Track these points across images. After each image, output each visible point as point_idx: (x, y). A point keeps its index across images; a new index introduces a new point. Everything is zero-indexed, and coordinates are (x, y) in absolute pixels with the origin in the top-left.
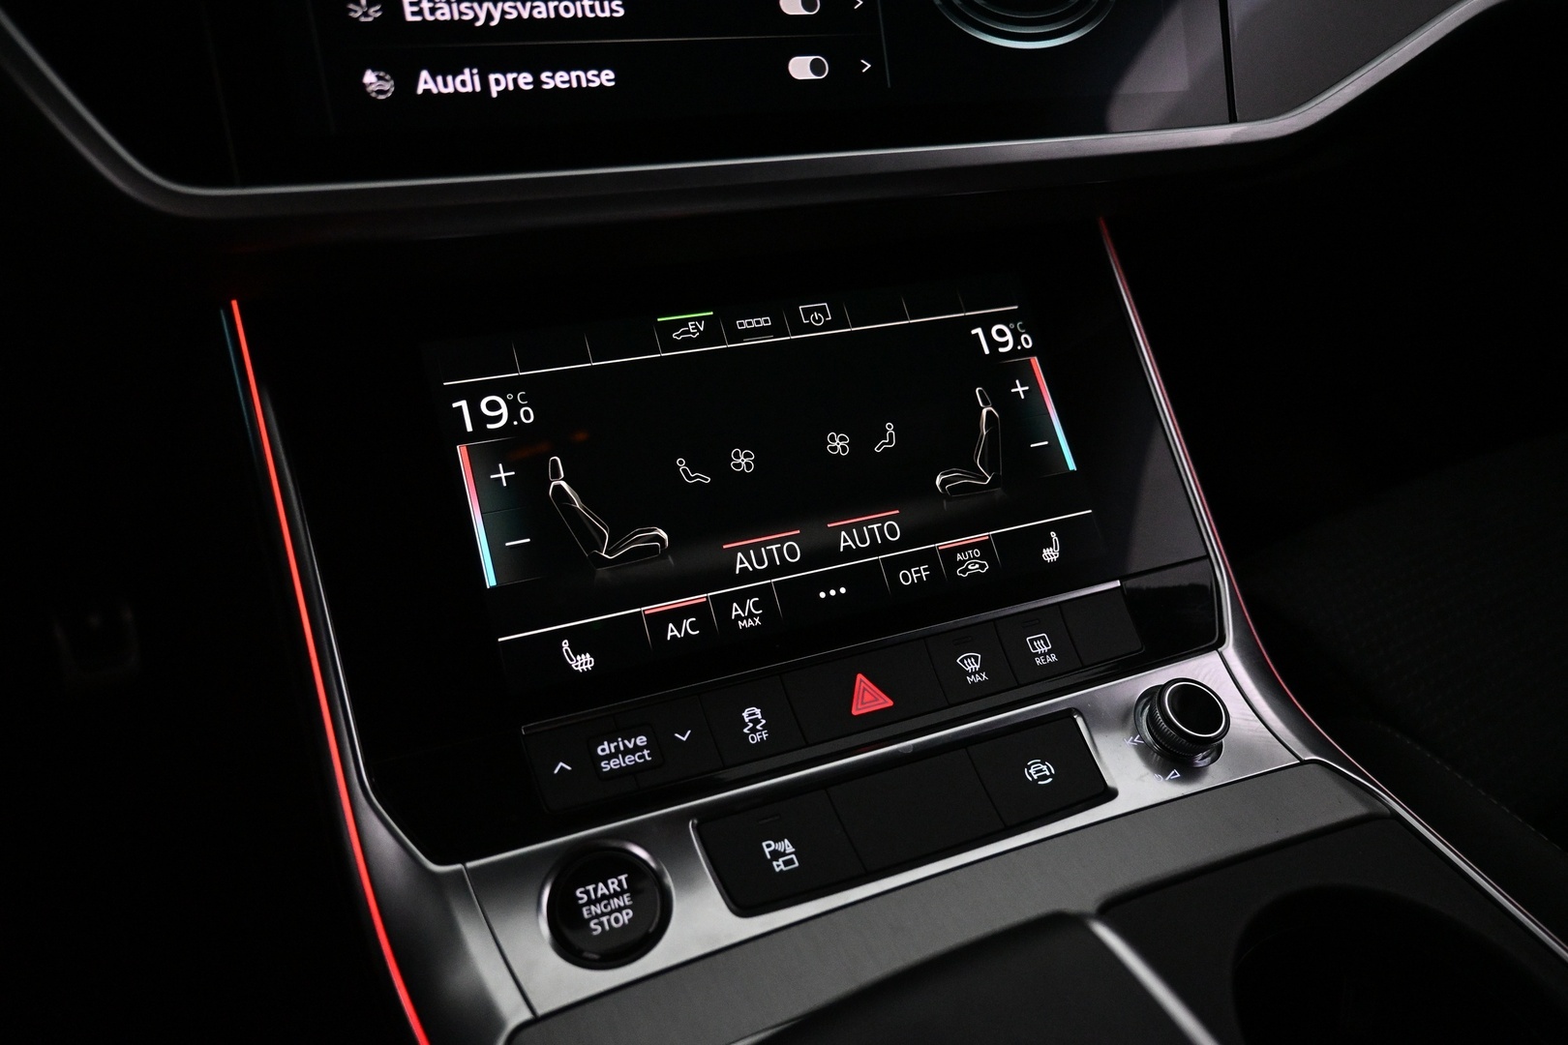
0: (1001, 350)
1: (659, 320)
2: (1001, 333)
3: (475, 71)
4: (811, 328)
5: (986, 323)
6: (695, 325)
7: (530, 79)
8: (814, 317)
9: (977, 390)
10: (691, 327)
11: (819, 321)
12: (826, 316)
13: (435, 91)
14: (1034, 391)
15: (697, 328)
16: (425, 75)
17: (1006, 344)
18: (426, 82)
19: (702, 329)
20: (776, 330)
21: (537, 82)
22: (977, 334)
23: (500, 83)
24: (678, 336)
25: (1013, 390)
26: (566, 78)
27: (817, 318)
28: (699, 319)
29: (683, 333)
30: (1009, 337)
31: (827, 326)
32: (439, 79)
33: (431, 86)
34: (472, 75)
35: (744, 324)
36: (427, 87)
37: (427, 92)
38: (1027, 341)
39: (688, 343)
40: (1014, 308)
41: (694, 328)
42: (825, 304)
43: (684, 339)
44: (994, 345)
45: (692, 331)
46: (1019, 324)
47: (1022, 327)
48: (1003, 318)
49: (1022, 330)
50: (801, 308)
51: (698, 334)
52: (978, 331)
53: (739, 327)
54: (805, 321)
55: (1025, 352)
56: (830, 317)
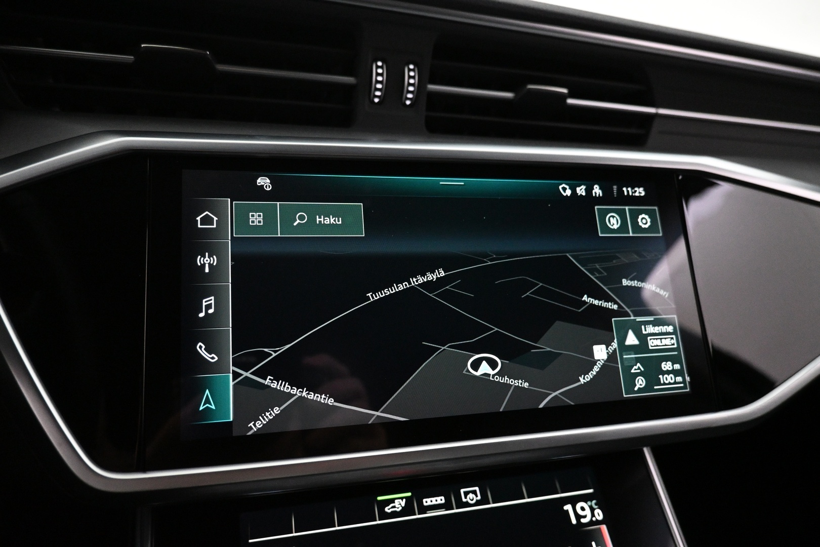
0: (583, 521)
1: (379, 498)
2: (583, 509)
4: (467, 505)
5: (574, 501)
6: (399, 502)
10: (397, 503)
11: (472, 500)
12: (477, 496)
15: (400, 504)
17: (585, 517)
19: (403, 504)
20: (447, 506)
22: (567, 511)
24: (389, 509)
27: (471, 496)
28: (402, 498)
29: (392, 507)
30: (588, 512)
31: (478, 503)
35: (427, 502)
38: (599, 515)
39: (394, 514)
40: (591, 491)
41: (399, 504)
42: (477, 489)
43: (392, 512)
44: (578, 517)
45: (397, 506)
46: (594, 502)
47: (596, 504)
48: (584, 498)
49: (596, 507)
50: (462, 491)
51: (400, 508)
52: (568, 507)
53: (425, 504)
54: (464, 500)
55: (598, 522)
56: (479, 498)
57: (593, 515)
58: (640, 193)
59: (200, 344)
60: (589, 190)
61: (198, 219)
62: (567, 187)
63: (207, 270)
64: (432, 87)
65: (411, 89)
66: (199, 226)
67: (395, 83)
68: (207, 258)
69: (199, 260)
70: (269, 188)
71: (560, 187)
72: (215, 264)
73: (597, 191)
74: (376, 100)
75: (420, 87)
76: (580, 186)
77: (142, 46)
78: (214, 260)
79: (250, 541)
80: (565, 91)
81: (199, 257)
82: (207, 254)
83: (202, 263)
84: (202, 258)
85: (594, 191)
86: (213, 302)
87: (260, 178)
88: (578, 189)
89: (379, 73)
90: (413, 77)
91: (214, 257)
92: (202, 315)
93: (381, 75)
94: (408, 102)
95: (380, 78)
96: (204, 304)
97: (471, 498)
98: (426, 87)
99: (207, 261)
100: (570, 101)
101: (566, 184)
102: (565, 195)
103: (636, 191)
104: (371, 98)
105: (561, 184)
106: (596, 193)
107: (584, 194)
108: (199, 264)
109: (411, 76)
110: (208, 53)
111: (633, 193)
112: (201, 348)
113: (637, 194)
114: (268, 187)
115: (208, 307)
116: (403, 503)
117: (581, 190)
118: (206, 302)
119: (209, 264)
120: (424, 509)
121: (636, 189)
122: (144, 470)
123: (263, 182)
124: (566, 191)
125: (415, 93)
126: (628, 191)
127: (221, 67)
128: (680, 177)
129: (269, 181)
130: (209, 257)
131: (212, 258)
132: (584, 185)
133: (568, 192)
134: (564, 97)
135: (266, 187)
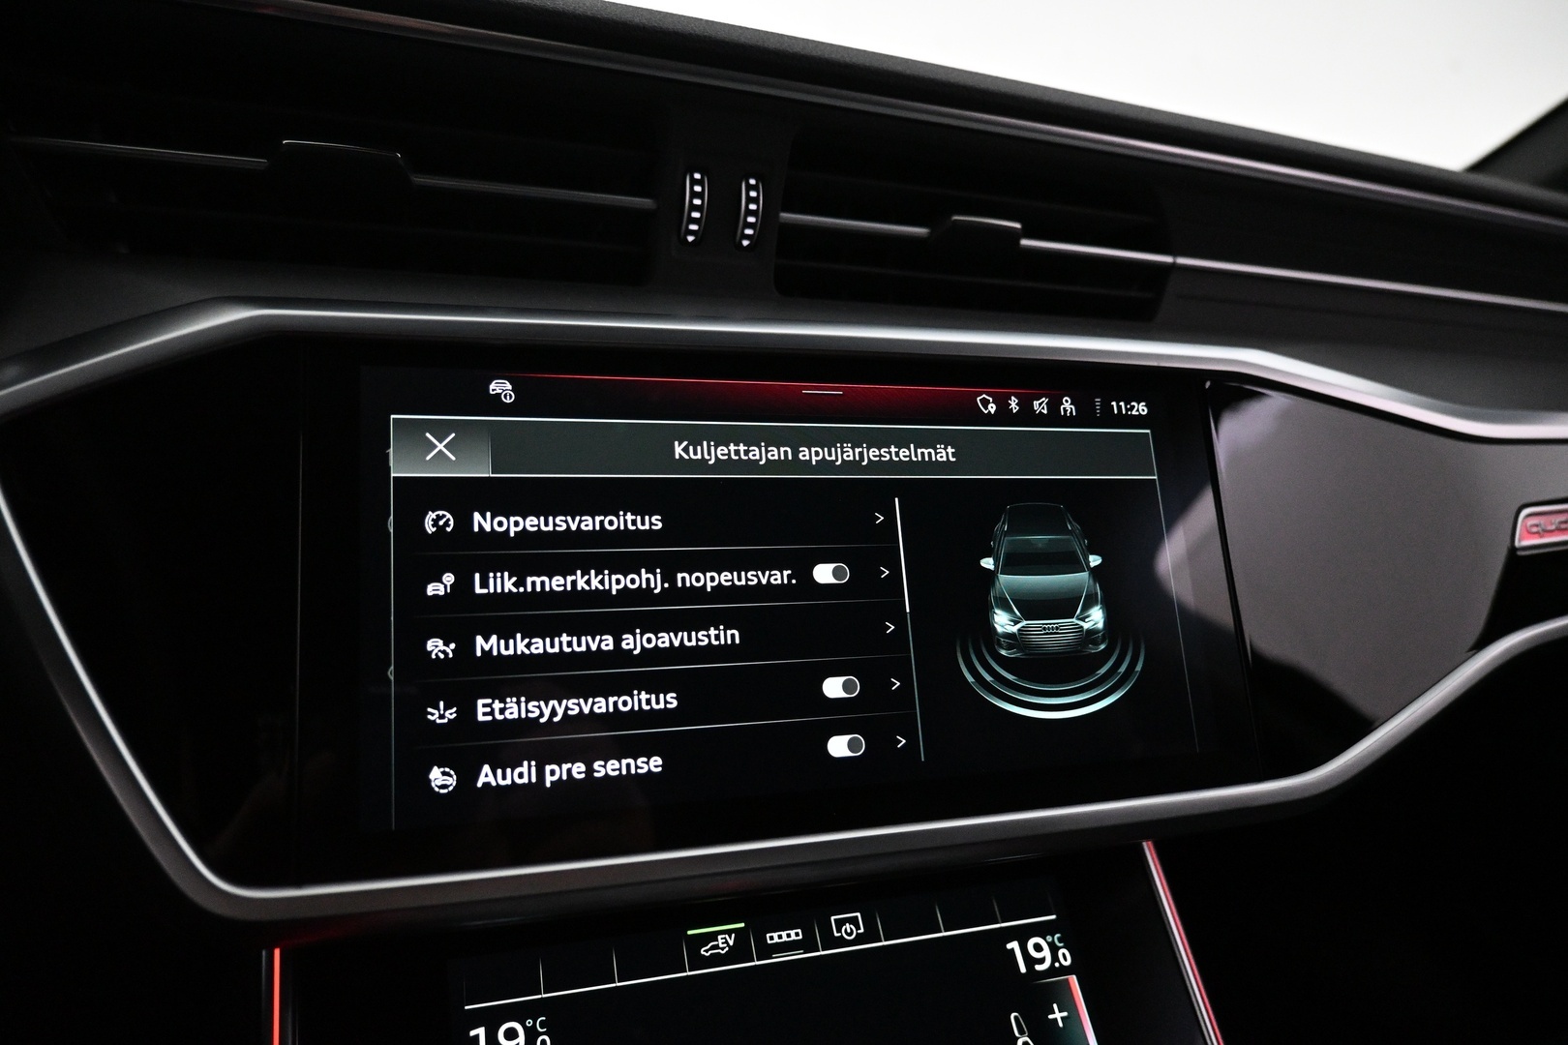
0: (1038, 968)
1: (690, 932)
2: (1038, 948)
3: (533, 763)
4: (842, 942)
5: (1022, 935)
6: (725, 938)
7: (583, 768)
8: (846, 929)
9: (1013, 1015)
10: (720, 941)
12: (858, 928)
13: (494, 784)
14: (1073, 1019)
15: (726, 942)
16: (486, 768)
17: (1042, 961)
18: (486, 776)
19: (731, 943)
20: (807, 944)
21: (590, 771)
22: (1013, 950)
23: (554, 773)
24: (707, 951)
25: (1051, 1017)
26: (617, 766)
28: (729, 932)
29: (713, 948)
30: (1046, 953)
31: (859, 940)
32: (499, 772)
33: (491, 779)
34: (530, 766)
35: (774, 938)
36: (487, 780)
37: (487, 785)
38: (1066, 958)
39: (716, 960)
40: (1052, 917)
41: (724, 943)
43: (712, 955)
44: (1030, 961)
45: (721, 946)
46: (1057, 936)
47: (1060, 940)
48: (1041, 930)
49: (1060, 945)
51: (727, 949)
52: (1013, 946)
53: (769, 942)
55: (1064, 971)
56: (862, 930)
58: (1139, 410)
60: (1054, 405)
61: (390, 450)
64: (787, 216)
65: (751, 219)
67: (723, 211)
70: (511, 398)
73: (1067, 406)
74: (690, 238)
75: (767, 216)
76: (1037, 399)
77: (284, 142)
79: (467, 1008)
80: (1016, 225)
85: (1062, 407)
88: (1036, 403)
89: (696, 190)
90: (755, 200)
93: (700, 195)
94: (746, 243)
95: (697, 202)
98: (778, 216)
100: (1025, 242)
103: (1133, 407)
104: (682, 235)
106: (1065, 410)
109: (751, 197)
110: (399, 155)
111: (1128, 410)
113: (1134, 412)
116: (731, 940)
117: (1040, 404)
120: (767, 951)
121: (1134, 403)
122: (299, 883)
123: (501, 388)
125: (759, 227)
126: (1119, 407)
127: (421, 180)
128: (1208, 384)
129: (510, 387)
132: (1046, 396)
134: (1014, 236)
135: (505, 397)
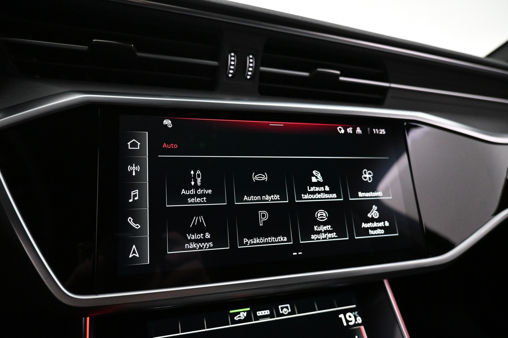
0: (350, 324)
1: (231, 312)
2: (350, 317)
4: (283, 315)
5: (345, 312)
11: (286, 312)
12: (288, 310)
17: (351, 321)
20: (271, 316)
22: (341, 318)
27: (285, 310)
28: (244, 312)
29: (239, 317)
30: (353, 319)
31: (289, 314)
35: (260, 313)
38: (359, 320)
40: (354, 306)
42: (288, 305)
43: (239, 320)
44: (347, 321)
45: (242, 316)
46: (356, 312)
47: (358, 314)
48: (351, 310)
49: (357, 315)
50: (280, 307)
51: (244, 317)
52: (341, 316)
53: (258, 315)
54: (281, 312)
55: (359, 325)
56: (290, 311)
57: (356, 320)
58: (383, 132)
59: (130, 218)
60: (354, 130)
61: (129, 143)
62: (342, 128)
63: (134, 174)
64: (262, 68)
65: (251, 69)
66: (129, 148)
67: (241, 66)
68: (134, 167)
69: (129, 168)
71: (338, 128)
72: (138, 171)
73: (359, 131)
74: (230, 75)
75: (256, 68)
76: (349, 128)
77: (94, 40)
78: (138, 168)
80: (338, 72)
81: (129, 166)
82: (134, 164)
83: (131, 170)
84: (131, 167)
85: (357, 131)
86: (137, 193)
87: (165, 120)
88: (348, 130)
89: (232, 59)
90: (252, 63)
91: (138, 166)
92: (131, 201)
93: (234, 61)
94: (248, 77)
95: (233, 63)
96: (132, 194)
97: (285, 311)
98: (259, 69)
99: (134, 168)
100: (341, 78)
101: (342, 126)
102: (341, 132)
104: (227, 74)
105: (339, 126)
107: (351, 132)
108: (129, 171)
109: (250, 62)
110: (133, 46)
111: (379, 132)
112: (130, 220)
113: (381, 133)
114: (170, 126)
115: (135, 196)
116: (245, 314)
117: (350, 130)
118: (133, 193)
119: (135, 170)
120: (257, 318)
121: (381, 130)
122: (97, 294)
123: (168, 122)
124: (341, 130)
125: (253, 72)
126: (376, 131)
127: (139, 54)
128: (405, 124)
129: (171, 122)
130: (135, 167)
131: (137, 167)
132: (351, 127)
133: (343, 131)
134: (337, 76)
135: (169, 126)
